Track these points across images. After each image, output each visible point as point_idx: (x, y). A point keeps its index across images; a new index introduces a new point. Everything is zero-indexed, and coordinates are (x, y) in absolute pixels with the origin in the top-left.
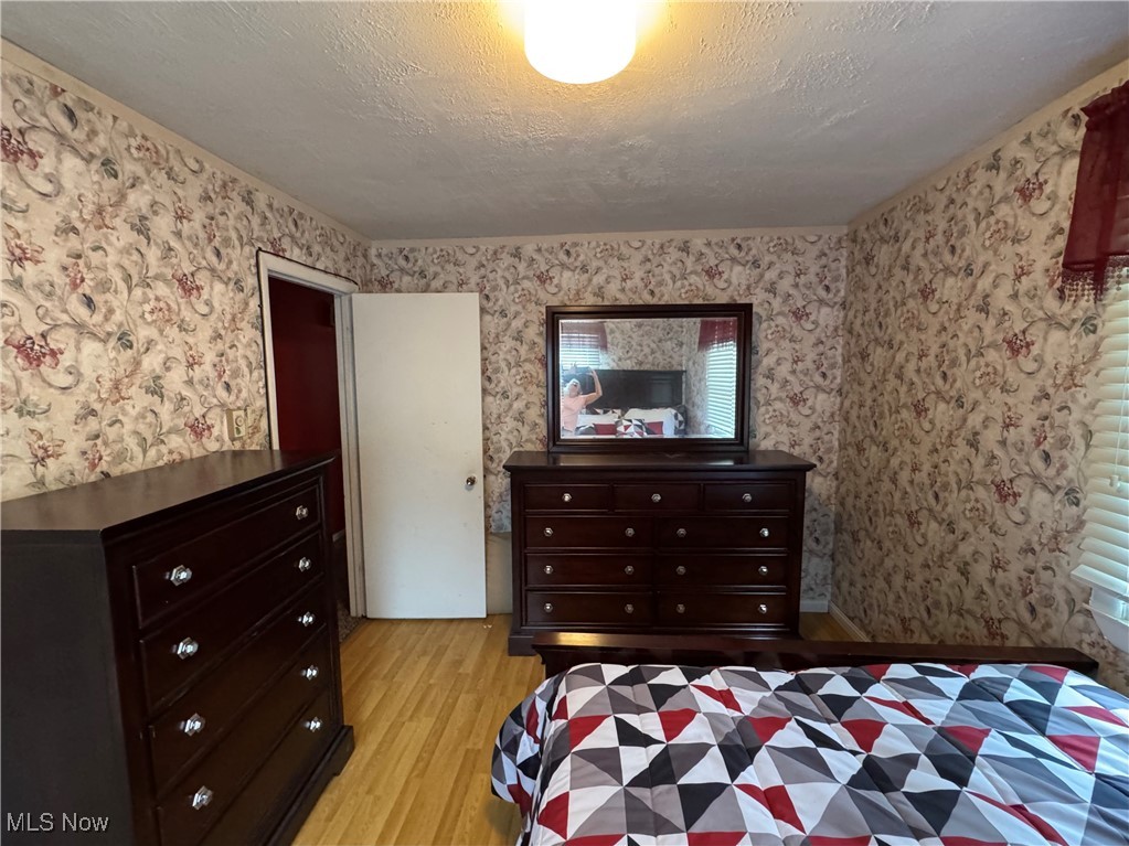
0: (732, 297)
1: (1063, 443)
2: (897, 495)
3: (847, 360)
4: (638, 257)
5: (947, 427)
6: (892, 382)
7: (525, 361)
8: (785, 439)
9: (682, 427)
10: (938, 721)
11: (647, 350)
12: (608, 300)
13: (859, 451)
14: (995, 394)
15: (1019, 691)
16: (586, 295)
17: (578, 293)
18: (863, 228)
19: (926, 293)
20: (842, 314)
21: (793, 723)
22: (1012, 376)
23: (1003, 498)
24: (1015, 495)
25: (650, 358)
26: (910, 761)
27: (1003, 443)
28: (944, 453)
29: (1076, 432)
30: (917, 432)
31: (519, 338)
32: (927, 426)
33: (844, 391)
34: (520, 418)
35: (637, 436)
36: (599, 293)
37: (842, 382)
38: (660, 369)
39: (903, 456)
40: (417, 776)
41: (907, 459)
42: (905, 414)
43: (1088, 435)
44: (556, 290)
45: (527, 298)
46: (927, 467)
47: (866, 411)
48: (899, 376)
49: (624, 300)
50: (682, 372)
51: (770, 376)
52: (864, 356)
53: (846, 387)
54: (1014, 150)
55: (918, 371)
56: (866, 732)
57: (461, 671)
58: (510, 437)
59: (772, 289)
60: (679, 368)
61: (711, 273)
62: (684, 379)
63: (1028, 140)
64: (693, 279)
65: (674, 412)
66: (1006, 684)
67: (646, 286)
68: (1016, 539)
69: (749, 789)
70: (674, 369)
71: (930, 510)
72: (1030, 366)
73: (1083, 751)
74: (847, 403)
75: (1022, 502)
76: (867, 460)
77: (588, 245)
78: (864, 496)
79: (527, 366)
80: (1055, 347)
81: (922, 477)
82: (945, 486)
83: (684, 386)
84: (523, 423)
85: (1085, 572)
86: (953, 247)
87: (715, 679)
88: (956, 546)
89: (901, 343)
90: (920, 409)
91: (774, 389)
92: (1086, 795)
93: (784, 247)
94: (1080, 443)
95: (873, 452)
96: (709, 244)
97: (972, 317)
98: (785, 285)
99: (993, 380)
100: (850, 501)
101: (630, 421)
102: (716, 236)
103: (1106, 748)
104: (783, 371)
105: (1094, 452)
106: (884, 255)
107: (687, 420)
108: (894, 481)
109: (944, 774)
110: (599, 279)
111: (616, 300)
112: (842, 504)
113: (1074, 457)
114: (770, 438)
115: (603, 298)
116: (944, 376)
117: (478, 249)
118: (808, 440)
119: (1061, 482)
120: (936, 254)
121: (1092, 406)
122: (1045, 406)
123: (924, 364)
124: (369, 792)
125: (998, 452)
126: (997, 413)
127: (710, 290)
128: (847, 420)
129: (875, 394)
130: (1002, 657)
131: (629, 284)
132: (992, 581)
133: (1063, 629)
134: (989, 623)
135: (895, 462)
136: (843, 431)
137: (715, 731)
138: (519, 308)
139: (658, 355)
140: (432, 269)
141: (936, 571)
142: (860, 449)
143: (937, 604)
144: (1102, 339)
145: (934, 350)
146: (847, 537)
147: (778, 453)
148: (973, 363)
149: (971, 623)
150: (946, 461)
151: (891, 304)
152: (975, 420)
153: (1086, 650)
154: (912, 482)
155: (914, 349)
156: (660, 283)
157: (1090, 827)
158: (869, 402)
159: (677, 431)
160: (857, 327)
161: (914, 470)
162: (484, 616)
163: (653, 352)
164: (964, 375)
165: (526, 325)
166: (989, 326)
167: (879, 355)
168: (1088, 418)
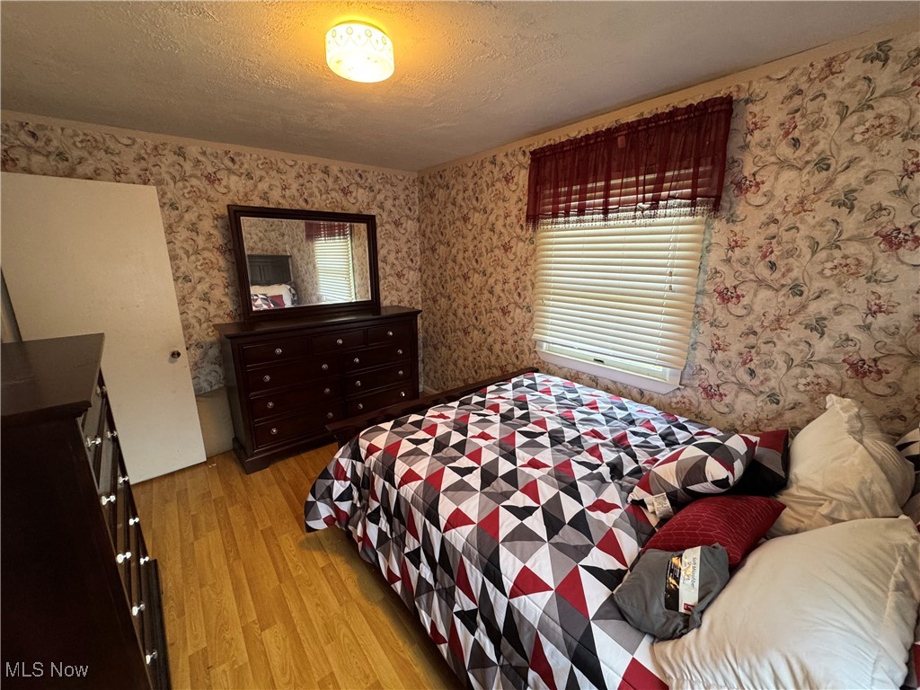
0: (359, 209)
1: (525, 288)
2: (457, 322)
3: (423, 252)
4: (293, 173)
5: (479, 285)
6: (451, 264)
7: (203, 249)
8: (395, 299)
9: (296, 298)
10: (512, 398)
11: (255, 238)
12: (273, 203)
13: (434, 302)
14: (499, 269)
15: (527, 382)
16: (253, 197)
17: (246, 195)
18: (427, 177)
19: (465, 219)
20: (418, 225)
21: (471, 415)
22: (506, 261)
23: (504, 314)
24: (509, 312)
25: (260, 245)
26: (512, 410)
27: (503, 290)
28: (478, 297)
29: (529, 284)
30: (465, 289)
31: (193, 228)
32: (470, 286)
33: (423, 269)
34: (206, 298)
35: (265, 307)
36: (265, 196)
37: (421, 264)
38: (269, 253)
39: (459, 301)
40: (235, 559)
41: (461, 302)
42: (458, 280)
43: (533, 284)
44: (225, 191)
45: (197, 195)
46: (471, 306)
47: (437, 280)
48: (454, 261)
49: (286, 205)
50: (287, 257)
51: (385, 261)
52: (433, 250)
53: (424, 267)
54: (501, 158)
55: (464, 258)
56: (495, 408)
57: (213, 497)
58: (198, 314)
59: (381, 207)
60: (284, 254)
61: (345, 192)
62: (290, 262)
63: (507, 155)
64: (333, 194)
65: (289, 287)
66: (522, 381)
67: (301, 196)
68: (510, 330)
69: (473, 437)
70: (280, 254)
71: (474, 326)
72: (512, 257)
73: (547, 392)
74: (425, 276)
75: (511, 315)
76: (440, 306)
77: (251, 157)
78: (439, 325)
79: (206, 254)
80: (520, 248)
81: (469, 310)
82: (480, 313)
83: (291, 267)
84: (209, 302)
85: (535, 336)
86: (477, 198)
87: (431, 412)
88: (486, 339)
89: (454, 244)
90: (466, 278)
91: (388, 268)
92: (554, 401)
93: (386, 180)
94: (530, 288)
95: (443, 302)
96: (341, 171)
97: (488, 233)
98: (388, 204)
99: (498, 263)
100: (431, 329)
101: (256, 295)
102: (346, 166)
103: (552, 389)
104: (391, 258)
105: (536, 291)
106: (441, 194)
107: (297, 292)
108: (455, 314)
109: (521, 409)
110: (263, 186)
111: (279, 204)
112: (426, 332)
113: (528, 293)
114: (388, 299)
115: (268, 201)
116: (477, 261)
117: (134, 142)
118: (407, 298)
119: (525, 304)
120: (469, 200)
121: (534, 273)
122: (518, 274)
123: (466, 255)
124: (202, 586)
125: (502, 295)
126: (500, 278)
127: (345, 203)
128: (425, 285)
129: (441, 271)
130: (516, 375)
131: (288, 193)
132: (502, 350)
133: (528, 361)
134: (501, 368)
135: (455, 305)
136: (424, 292)
137: (449, 427)
138: (190, 203)
139: (266, 242)
140: (76, 153)
141: (478, 353)
142: (435, 301)
143: (480, 367)
144: (536, 246)
145: (471, 248)
146: (430, 349)
147: (392, 307)
148: (489, 255)
149: (494, 370)
150: (480, 301)
151: (447, 222)
152: (491, 281)
153: (535, 366)
154: (464, 314)
155: (461, 247)
156: (311, 195)
157: (558, 407)
158: (438, 275)
159: (293, 302)
160: (428, 233)
161: (465, 308)
162: (205, 460)
163: (261, 240)
164: (485, 260)
165: (200, 217)
166: (495, 238)
167: (442, 249)
168: (533, 278)
